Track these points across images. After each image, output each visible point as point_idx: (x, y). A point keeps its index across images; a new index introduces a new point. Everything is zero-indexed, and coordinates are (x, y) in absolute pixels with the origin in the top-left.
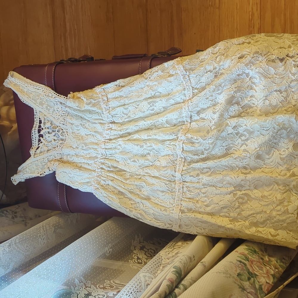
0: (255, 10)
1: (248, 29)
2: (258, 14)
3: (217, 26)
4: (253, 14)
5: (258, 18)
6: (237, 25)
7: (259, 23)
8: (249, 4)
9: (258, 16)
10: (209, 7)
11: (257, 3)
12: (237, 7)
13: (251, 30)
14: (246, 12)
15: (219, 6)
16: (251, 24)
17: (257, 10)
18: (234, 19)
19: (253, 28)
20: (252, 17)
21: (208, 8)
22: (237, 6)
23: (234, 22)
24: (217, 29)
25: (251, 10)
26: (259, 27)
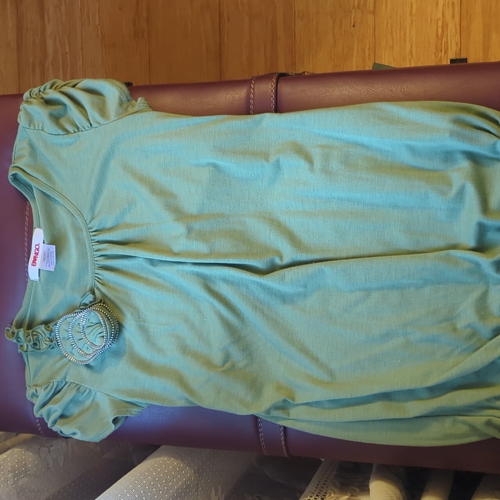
0: (449, 17)
1: (435, 54)
2: (455, 25)
3: (369, 49)
4: (445, 26)
5: (456, 32)
6: (411, 46)
7: (457, 44)
8: (437, 4)
9: (456, 29)
10: (353, 11)
11: (453, 3)
12: (411, 12)
13: (441, 57)
14: (431, 21)
15: (375, 7)
16: (441, 44)
17: (453, 17)
18: (405, 34)
19: (445, 53)
20: (442, 30)
21: (351, 12)
22: (411, 7)
23: (405, 41)
24: (369, 55)
25: (441, 16)
26: (458, 52)
